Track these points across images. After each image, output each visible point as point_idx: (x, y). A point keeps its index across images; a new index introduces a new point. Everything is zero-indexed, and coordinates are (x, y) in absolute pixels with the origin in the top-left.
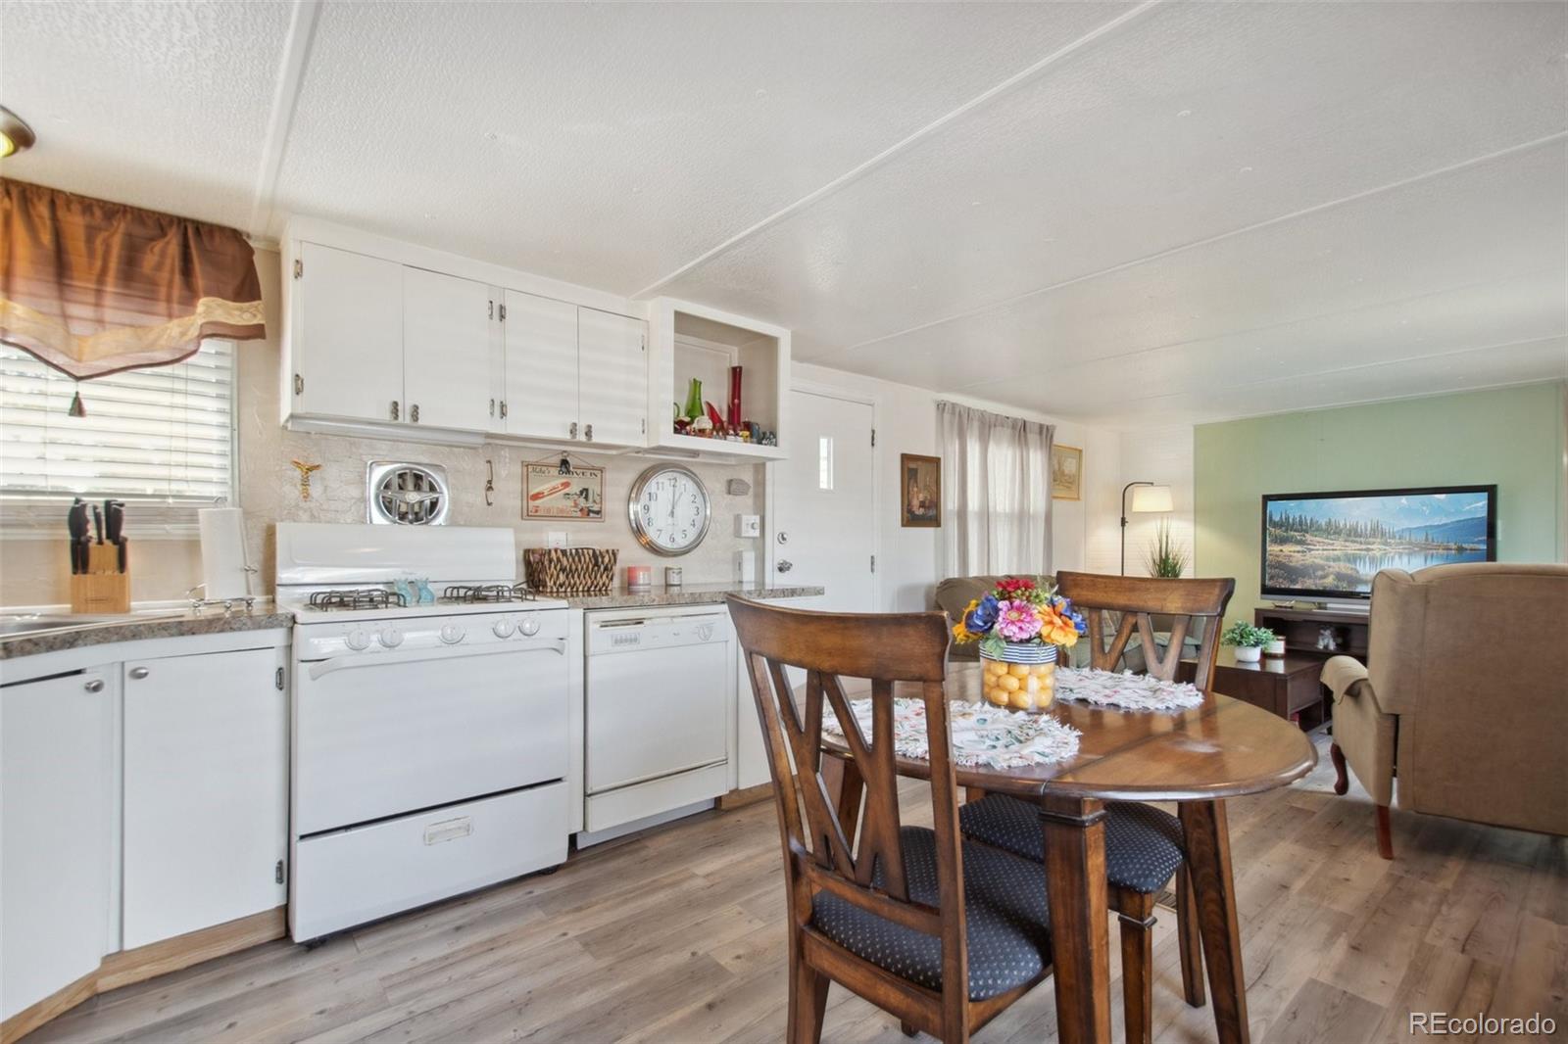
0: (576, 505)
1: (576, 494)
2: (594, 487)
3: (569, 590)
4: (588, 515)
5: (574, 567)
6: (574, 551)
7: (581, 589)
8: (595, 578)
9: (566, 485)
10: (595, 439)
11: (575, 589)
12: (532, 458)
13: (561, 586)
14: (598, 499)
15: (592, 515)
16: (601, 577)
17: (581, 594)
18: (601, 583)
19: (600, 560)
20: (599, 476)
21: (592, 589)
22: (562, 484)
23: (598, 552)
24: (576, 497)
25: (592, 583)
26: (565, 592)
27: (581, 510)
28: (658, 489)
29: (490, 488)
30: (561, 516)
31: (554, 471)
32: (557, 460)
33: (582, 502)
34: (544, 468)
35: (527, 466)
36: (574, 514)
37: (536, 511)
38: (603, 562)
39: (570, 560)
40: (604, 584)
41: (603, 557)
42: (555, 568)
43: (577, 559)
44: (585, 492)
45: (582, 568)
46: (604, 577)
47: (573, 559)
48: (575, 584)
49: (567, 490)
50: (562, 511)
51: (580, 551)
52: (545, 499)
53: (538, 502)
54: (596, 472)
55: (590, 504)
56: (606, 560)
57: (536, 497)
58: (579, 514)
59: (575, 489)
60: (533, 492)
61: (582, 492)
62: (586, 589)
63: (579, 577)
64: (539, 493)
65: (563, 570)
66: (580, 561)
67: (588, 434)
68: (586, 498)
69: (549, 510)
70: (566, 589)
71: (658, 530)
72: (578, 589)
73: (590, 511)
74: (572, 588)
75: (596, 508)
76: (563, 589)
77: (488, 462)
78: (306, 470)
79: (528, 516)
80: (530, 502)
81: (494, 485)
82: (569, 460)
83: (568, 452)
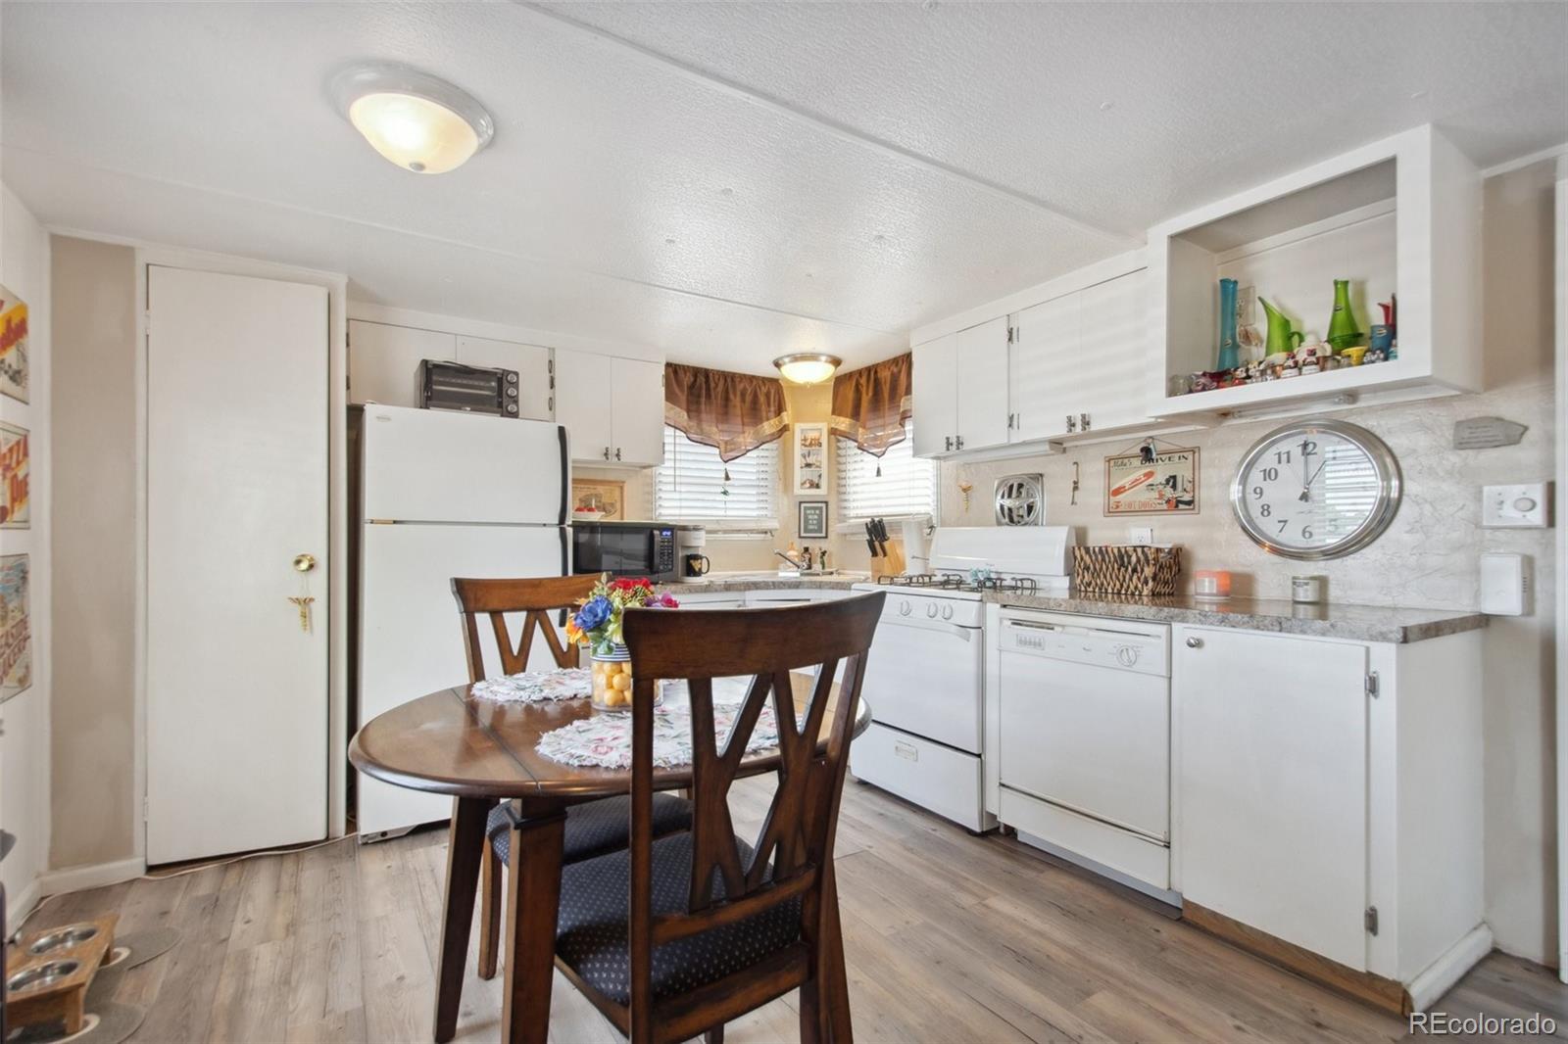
0: (1161, 496)
1: (1161, 484)
2: (1183, 471)
3: (1097, 590)
4: (1177, 506)
5: (1098, 567)
6: (1097, 549)
7: (1110, 591)
8: (1124, 580)
9: (1149, 475)
10: (1094, 427)
11: (1103, 590)
12: (1114, 452)
13: (1089, 584)
14: (1189, 487)
15: (1181, 506)
16: (1131, 579)
17: (1110, 596)
18: (1132, 587)
19: (1126, 559)
20: (1190, 457)
21: (1123, 592)
22: (1145, 475)
23: (1123, 550)
24: (1161, 487)
25: (1122, 585)
26: (1094, 592)
27: (1168, 502)
28: (1280, 462)
29: (1076, 488)
30: (1145, 510)
31: (1137, 462)
32: (1137, 450)
33: (1169, 492)
34: (1126, 460)
35: (1109, 461)
36: (1159, 507)
37: (1118, 507)
38: (1129, 563)
39: (1094, 558)
40: (1136, 588)
41: (1129, 557)
42: (1080, 566)
43: (1099, 557)
44: (1172, 481)
45: (1107, 568)
46: (1135, 578)
47: (1097, 559)
48: (1102, 584)
49: (1150, 481)
50: (1144, 504)
51: (1104, 549)
52: (1128, 492)
53: (1119, 497)
54: (1185, 454)
55: (1179, 493)
56: (1134, 559)
57: (1117, 492)
58: (1165, 507)
59: (1160, 477)
60: (1114, 487)
61: (1168, 481)
62: (1116, 591)
63: (1105, 577)
64: (1120, 488)
65: (1087, 568)
66: (1103, 560)
67: (1086, 423)
68: (1174, 487)
69: (1130, 505)
70: (1094, 589)
71: (1280, 522)
72: (1106, 590)
73: (1179, 502)
74: (1100, 589)
75: (1187, 497)
76: (1091, 589)
77: (1075, 463)
78: (965, 490)
79: (1110, 512)
80: (1111, 498)
81: (1080, 485)
82: (1151, 446)
83: (1151, 437)
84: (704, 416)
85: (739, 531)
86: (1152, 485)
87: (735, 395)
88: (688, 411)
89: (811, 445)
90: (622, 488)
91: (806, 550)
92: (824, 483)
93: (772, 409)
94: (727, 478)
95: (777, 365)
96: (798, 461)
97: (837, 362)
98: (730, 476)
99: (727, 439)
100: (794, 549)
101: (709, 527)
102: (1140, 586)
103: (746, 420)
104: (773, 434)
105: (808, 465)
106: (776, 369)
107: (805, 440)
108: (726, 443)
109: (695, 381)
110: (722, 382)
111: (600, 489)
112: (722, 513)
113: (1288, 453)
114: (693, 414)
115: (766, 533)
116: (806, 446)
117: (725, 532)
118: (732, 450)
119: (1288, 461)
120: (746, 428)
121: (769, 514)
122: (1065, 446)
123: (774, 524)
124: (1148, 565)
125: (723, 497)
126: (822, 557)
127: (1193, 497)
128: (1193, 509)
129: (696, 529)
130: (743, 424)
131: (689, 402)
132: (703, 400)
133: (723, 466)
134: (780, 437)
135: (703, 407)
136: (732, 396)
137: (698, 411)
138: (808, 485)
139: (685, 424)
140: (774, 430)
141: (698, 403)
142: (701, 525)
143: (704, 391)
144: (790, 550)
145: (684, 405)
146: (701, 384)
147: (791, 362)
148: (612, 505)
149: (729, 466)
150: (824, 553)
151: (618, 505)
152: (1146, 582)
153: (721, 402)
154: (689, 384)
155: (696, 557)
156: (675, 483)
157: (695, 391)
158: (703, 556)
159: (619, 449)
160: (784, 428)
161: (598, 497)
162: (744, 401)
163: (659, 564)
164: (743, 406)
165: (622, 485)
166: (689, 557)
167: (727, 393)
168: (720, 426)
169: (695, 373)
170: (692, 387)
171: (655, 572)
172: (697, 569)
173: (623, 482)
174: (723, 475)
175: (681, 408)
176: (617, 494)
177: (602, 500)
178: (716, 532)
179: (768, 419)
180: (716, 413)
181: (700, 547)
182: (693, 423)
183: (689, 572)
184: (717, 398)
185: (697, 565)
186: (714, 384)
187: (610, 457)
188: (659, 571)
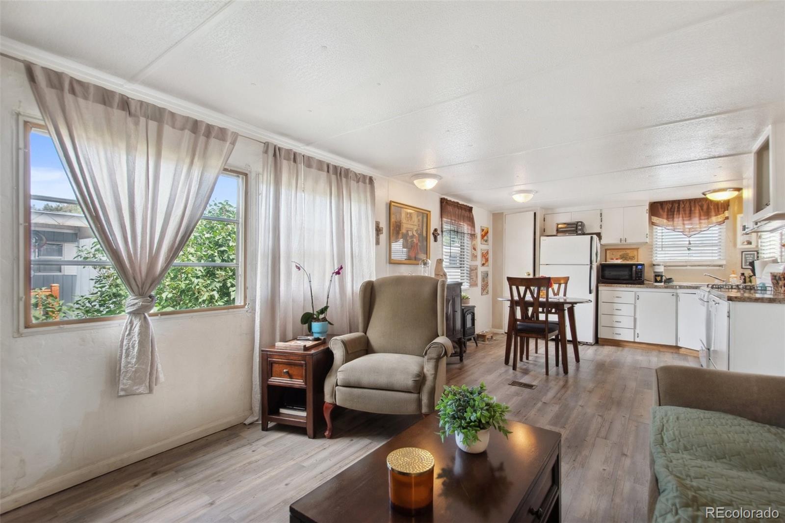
84: (676, 220)
85: (700, 265)
87: (695, 207)
88: (668, 219)
90: (638, 250)
91: (743, 274)
92: (754, 243)
93: (720, 210)
94: (690, 244)
95: (704, 195)
99: (689, 227)
100: (734, 274)
103: (702, 218)
104: (721, 222)
108: (690, 229)
109: (672, 206)
110: (687, 205)
111: (628, 251)
112: (687, 258)
114: (670, 219)
115: (720, 266)
117: (692, 266)
118: (693, 231)
120: (703, 221)
121: (722, 258)
123: (723, 262)
125: (688, 252)
126: (750, 278)
130: (700, 219)
131: (668, 215)
132: (675, 213)
133: (688, 239)
134: (724, 223)
135: (675, 216)
136: (693, 209)
137: (673, 218)
138: (746, 243)
139: (666, 224)
140: (721, 220)
141: (673, 215)
142: (661, 264)
143: (676, 210)
144: (732, 274)
145: (665, 216)
146: (675, 207)
148: (633, 257)
149: (691, 239)
150: (751, 276)
151: (636, 257)
153: (687, 212)
154: (669, 208)
155: (659, 276)
156: (662, 247)
157: (672, 210)
158: (663, 275)
159: (626, 239)
160: (727, 218)
161: (627, 254)
162: (702, 210)
163: (636, 277)
164: (701, 211)
165: (637, 249)
166: (656, 276)
167: (691, 208)
168: (686, 222)
169: (673, 202)
170: (671, 208)
171: (634, 280)
172: (658, 280)
173: (638, 248)
174: (688, 243)
175: (663, 218)
176: (635, 253)
177: (629, 255)
178: (686, 266)
179: (716, 215)
180: (683, 217)
181: (662, 272)
182: (671, 223)
183: (656, 281)
184: (684, 211)
185: (659, 279)
186: (683, 206)
187: (622, 242)
188: (636, 280)
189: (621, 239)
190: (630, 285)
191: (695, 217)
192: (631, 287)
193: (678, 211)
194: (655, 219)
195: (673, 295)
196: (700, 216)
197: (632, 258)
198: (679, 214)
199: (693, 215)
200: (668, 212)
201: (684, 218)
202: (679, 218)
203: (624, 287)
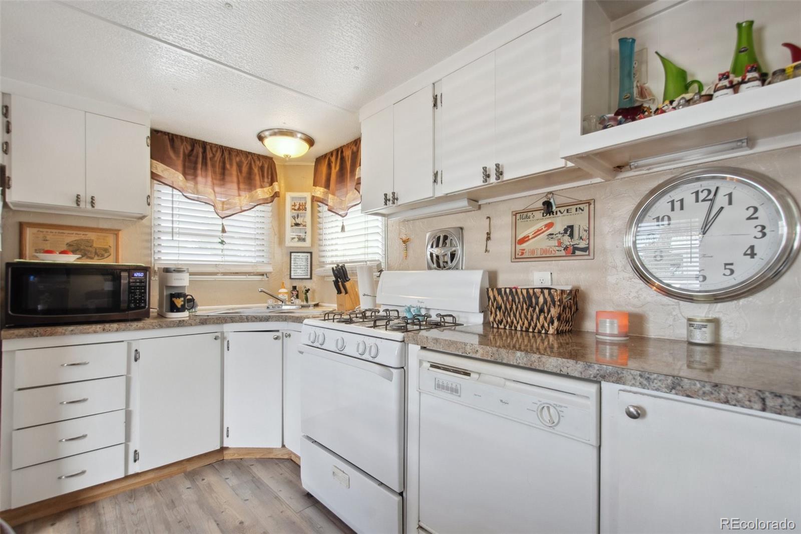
0: (560, 244)
1: (559, 233)
2: (579, 221)
3: (507, 327)
4: (574, 253)
5: (508, 307)
6: (508, 290)
7: (519, 328)
8: (532, 319)
9: (550, 225)
10: (507, 176)
11: (513, 328)
12: (519, 206)
13: (501, 322)
14: (585, 235)
15: (577, 253)
16: (538, 319)
17: (519, 333)
18: (539, 326)
19: (534, 300)
20: (586, 209)
21: (531, 330)
22: (546, 226)
23: (531, 292)
24: (560, 236)
25: (530, 324)
26: (505, 329)
27: (566, 248)
28: (673, 209)
29: (488, 238)
30: (545, 256)
31: (539, 215)
32: (539, 204)
33: (566, 240)
34: (530, 214)
35: (515, 215)
36: (558, 254)
37: (523, 254)
38: (537, 303)
39: (505, 299)
40: (543, 326)
41: (537, 298)
42: (493, 305)
43: (510, 298)
44: (570, 230)
45: (517, 308)
46: (542, 318)
47: (508, 299)
48: (512, 322)
49: (550, 231)
50: (545, 251)
51: (514, 290)
52: (531, 241)
53: (524, 246)
54: (581, 206)
55: (576, 241)
56: (541, 300)
57: (523, 241)
58: (563, 253)
59: (559, 227)
60: (520, 237)
61: (566, 231)
62: (524, 329)
63: (515, 316)
64: (525, 237)
65: (500, 308)
66: (514, 300)
67: (499, 173)
68: (571, 235)
69: (533, 252)
70: (505, 326)
72: (516, 328)
73: (575, 249)
74: (511, 327)
75: (583, 245)
76: (502, 326)
77: (488, 218)
78: (404, 242)
79: (516, 258)
80: (517, 245)
81: (492, 236)
82: (552, 201)
83: (551, 193)
84: (200, 180)
85: (237, 273)
86: (553, 234)
87: (231, 165)
88: (185, 174)
89: (299, 209)
90: (117, 235)
91: (294, 288)
92: (308, 239)
93: (266, 180)
94: (224, 231)
95: (261, 138)
96: (289, 221)
97: (311, 142)
98: (227, 229)
99: (223, 200)
100: (284, 288)
101: (192, 270)
102: (546, 325)
103: (242, 186)
104: (266, 199)
105: (297, 225)
106: (259, 143)
107: (295, 205)
108: (223, 203)
109: (192, 150)
110: (219, 154)
111: (92, 236)
112: (219, 259)
113: (682, 201)
114: (189, 177)
115: (263, 275)
116: (295, 210)
117: (224, 274)
118: (228, 209)
119: (682, 208)
120: (242, 193)
121: (265, 261)
122: (480, 203)
123: (268, 269)
124: (555, 306)
125: (220, 246)
126: (306, 294)
127: (589, 244)
128: (589, 255)
129: (179, 271)
130: (239, 189)
131: (184, 166)
132: (199, 166)
133: (220, 221)
134: (272, 201)
135: (199, 172)
136: (228, 166)
137: (195, 176)
138: (297, 239)
139: (181, 184)
140: (267, 196)
141: (195, 169)
142: (185, 268)
143: (200, 160)
144: (282, 288)
145: (180, 168)
146: (198, 153)
147: (271, 135)
148: (106, 250)
149: (226, 222)
150: (307, 291)
151: (112, 251)
152: (552, 322)
153: (218, 170)
154: (187, 152)
155: (179, 295)
156: (172, 233)
157: (193, 158)
158: (187, 294)
159: (92, 198)
160: (276, 195)
161: (89, 243)
162: (241, 171)
163: (130, 302)
164: (239, 174)
165: (116, 233)
166: (172, 296)
167: (224, 163)
168: (217, 189)
169: (194, 142)
170: (190, 155)
171: (124, 311)
172: (179, 306)
173: (119, 230)
174: (220, 229)
175: (177, 170)
176: (110, 240)
177: (95, 245)
178: (215, 274)
179: (262, 187)
180: (212, 178)
181: (184, 287)
182: (190, 184)
183: (174, 308)
184: (213, 166)
185: (179, 302)
186: (211, 155)
187: (82, 205)
188: (129, 309)
189: (78, 197)
190: (115, 326)
191: (232, 182)
192: (117, 330)
193: (205, 163)
194: (161, 168)
195: (215, 339)
196: (238, 183)
197: (102, 252)
198: (206, 170)
199: (227, 178)
200: (184, 161)
201: (215, 181)
202: (206, 176)
203: (95, 332)
